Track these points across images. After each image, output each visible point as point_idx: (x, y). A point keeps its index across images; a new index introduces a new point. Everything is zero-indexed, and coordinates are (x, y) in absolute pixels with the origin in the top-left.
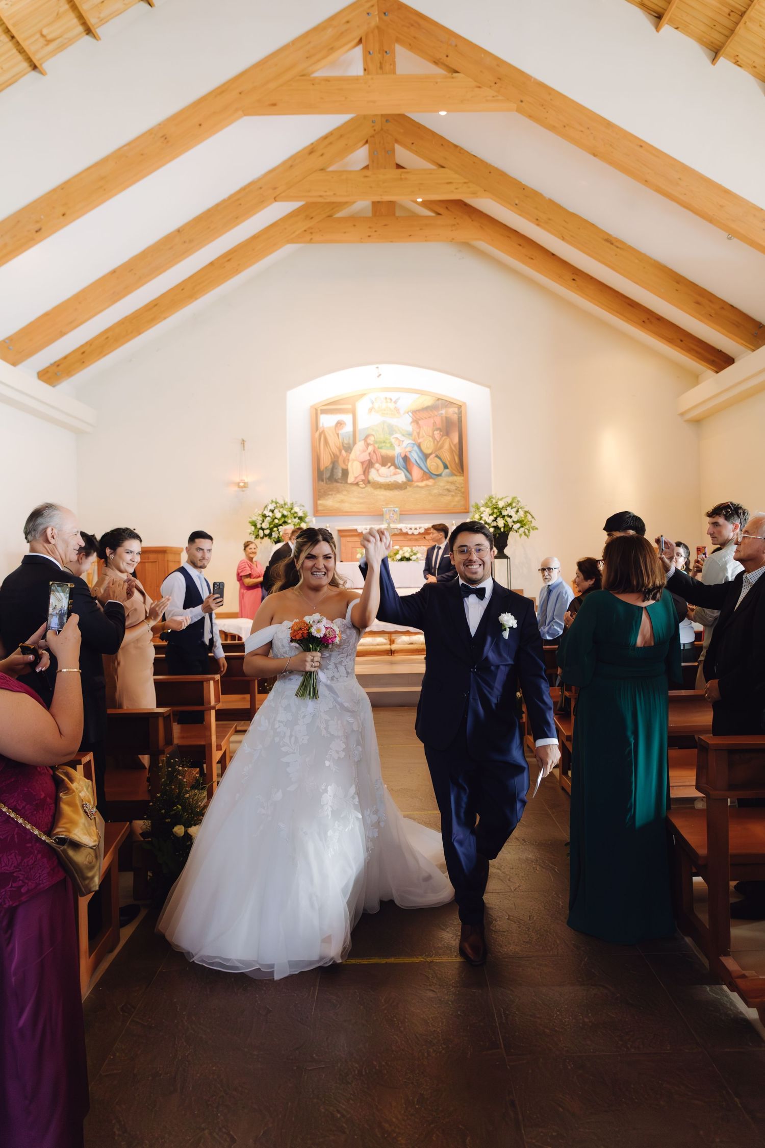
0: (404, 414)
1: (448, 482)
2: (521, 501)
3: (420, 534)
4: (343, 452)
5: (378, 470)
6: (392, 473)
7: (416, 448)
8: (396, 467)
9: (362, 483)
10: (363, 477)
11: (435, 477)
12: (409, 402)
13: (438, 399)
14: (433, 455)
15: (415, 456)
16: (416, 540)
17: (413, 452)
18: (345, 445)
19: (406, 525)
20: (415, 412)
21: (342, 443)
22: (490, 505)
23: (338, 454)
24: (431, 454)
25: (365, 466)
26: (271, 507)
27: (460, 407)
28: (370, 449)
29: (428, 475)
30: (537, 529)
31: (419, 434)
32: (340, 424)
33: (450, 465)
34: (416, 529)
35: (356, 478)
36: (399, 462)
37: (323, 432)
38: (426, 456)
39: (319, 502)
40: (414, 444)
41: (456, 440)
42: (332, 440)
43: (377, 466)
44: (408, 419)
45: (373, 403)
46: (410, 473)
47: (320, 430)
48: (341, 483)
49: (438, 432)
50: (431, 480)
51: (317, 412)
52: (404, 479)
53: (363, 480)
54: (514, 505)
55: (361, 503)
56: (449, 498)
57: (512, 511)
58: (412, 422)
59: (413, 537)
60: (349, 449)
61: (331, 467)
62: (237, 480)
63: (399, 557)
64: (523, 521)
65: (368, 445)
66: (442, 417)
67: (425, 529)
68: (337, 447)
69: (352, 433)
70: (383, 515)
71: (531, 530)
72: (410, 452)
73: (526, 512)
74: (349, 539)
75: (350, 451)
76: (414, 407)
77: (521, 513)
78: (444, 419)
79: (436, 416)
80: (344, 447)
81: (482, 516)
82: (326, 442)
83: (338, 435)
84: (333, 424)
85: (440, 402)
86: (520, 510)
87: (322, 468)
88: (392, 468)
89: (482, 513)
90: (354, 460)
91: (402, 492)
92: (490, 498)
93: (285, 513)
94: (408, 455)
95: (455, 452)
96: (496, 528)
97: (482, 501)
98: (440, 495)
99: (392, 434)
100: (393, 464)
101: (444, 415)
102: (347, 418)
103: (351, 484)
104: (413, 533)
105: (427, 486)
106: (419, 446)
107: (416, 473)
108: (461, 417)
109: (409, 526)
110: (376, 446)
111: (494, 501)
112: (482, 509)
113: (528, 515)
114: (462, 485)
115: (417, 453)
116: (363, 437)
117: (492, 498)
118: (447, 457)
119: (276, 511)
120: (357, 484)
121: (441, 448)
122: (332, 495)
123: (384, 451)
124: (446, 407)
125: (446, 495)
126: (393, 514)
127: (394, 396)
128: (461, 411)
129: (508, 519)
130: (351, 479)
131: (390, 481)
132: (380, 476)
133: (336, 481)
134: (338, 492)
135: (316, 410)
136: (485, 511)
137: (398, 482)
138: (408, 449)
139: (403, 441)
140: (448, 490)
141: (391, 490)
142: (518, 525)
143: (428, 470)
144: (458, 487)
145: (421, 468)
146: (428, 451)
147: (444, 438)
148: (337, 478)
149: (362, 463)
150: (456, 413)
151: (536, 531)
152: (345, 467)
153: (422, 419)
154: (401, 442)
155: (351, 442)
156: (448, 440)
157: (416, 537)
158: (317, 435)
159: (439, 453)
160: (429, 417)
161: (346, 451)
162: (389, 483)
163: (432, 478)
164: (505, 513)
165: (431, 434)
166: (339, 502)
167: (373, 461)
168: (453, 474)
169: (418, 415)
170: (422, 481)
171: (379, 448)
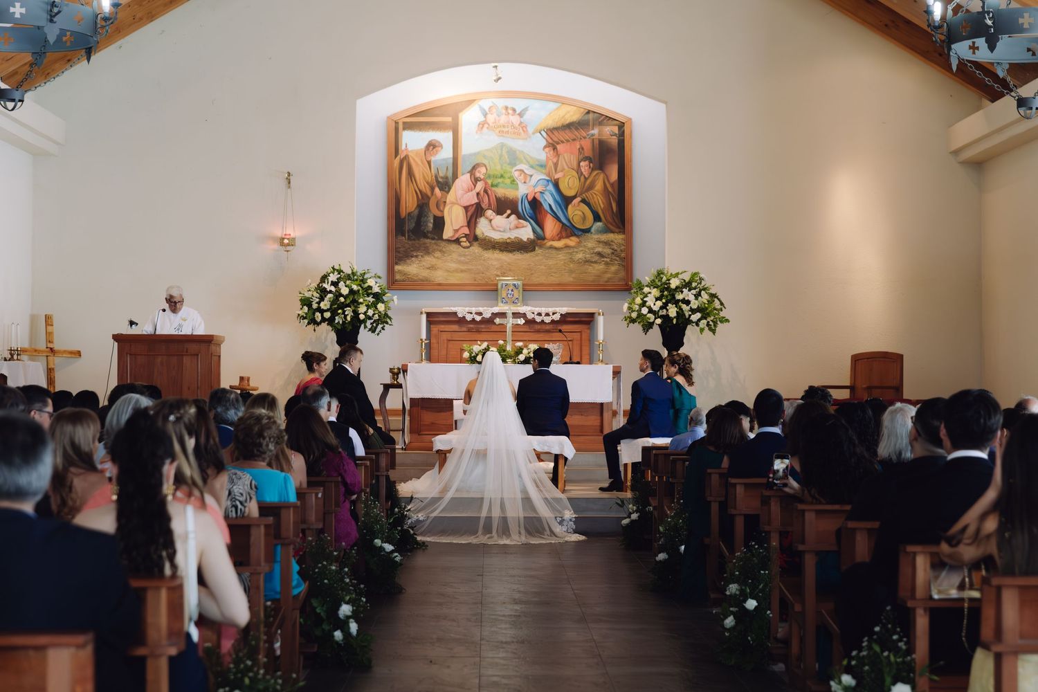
0: (534, 133)
1: (599, 242)
2: (706, 278)
3: (553, 321)
4: (437, 190)
5: (491, 221)
6: (512, 226)
7: (551, 187)
8: (519, 217)
9: (464, 239)
10: (466, 231)
11: (580, 233)
12: (543, 115)
13: (589, 112)
14: (579, 199)
15: (548, 200)
16: (548, 331)
17: (547, 193)
18: (440, 180)
19: (533, 309)
20: (551, 131)
21: (436, 177)
22: (659, 284)
23: (429, 194)
24: (575, 197)
25: (469, 214)
26: (333, 277)
27: (621, 126)
28: (480, 186)
29: (569, 230)
30: (727, 321)
31: (556, 165)
32: (432, 146)
33: (603, 213)
34: (547, 315)
35: (456, 231)
36: (525, 208)
37: (406, 157)
38: (566, 201)
39: (397, 268)
40: (548, 181)
41: (614, 176)
42: (419, 171)
43: (490, 213)
44: (540, 141)
45: (485, 115)
46: (542, 227)
47: (402, 155)
48: (433, 239)
49: (587, 162)
50: (573, 238)
51: (397, 127)
52: (532, 236)
53: (466, 236)
54: (694, 285)
55: (462, 271)
56: (601, 267)
57: (690, 293)
58: (545, 147)
59: (544, 327)
60: (445, 185)
61: (416, 212)
62: (279, 234)
63: (522, 357)
64: (707, 309)
65: (476, 180)
66: (593, 140)
67: (561, 315)
68: (428, 183)
69: (451, 161)
70: (497, 290)
71: (718, 322)
72: (541, 192)
73: (713, 296)
74: (442, 327)
75: (447, 190)
76: (551, 123)
77: (705, 297)
78: (596, 142)
79: (585, 138)
80: (438, 182)
81: (645, 299)
82: (411, 174)
83: (429, 163)
84: (423, 145)
85: (591, 116)
86: (703, 292)
87: (403, 214)
88: (513, 217)
89: (646, 296)
90: (453, 203)
91: (527, 256)
92: (660, 274)
93: (355, 287)
94: (538, 197)
95: (613, 196)
96: (666, 318)
97: (647, 278)
98: (587, 261)
99: (515, 165)
100: (515, 211)
101: (596, 136)
102: (445, 138)
103: (448, 241)
104: (543, 321)
105: (567, 247)
106: (556, 185)
107: (550, 226)
108: (623, 140)
109: (537, 310)
110: (489, 182)
111: (664, 279)
112: (646, 290)
113: (716, 299)
114: (623, 247)
115: (552, 195)
116: (470, 168)
117: (663, 273)
118: (599, 200)
119: (341, 284)
120: (457, 241)
121: (591, 187)
122: (416, 256)
123: (501, 191)
124: (601, 124)
125: (595, 262)
126: (512, 290)
127: (519, 104)
128: (624, 131)
129: (684, 307)
130: (448, 233)
131: (509, 238)
132: (494, 229)
133: (426, 236)
134: (427, 252)
135: (397, 123)
136: (650, 293)
137: (521, 240)
138: (539, 189)
139: (531, 176)
140: (599, 254)
141: (511, 251)
142: (698, 315)
143: (569, 220)
144: (616, 250)
145: (558, 219)
146: (569, 193)
147: (595, 172)
148: (425, 231)
149: (466, 208)
150: (615, 135)
151: (726, 324)
152: (438, 214)
153: (563, 142)
154: (529, 178)
155: (450, 174)
156: (602, 176)
157: (548, 327)
158: (396, 162)
159: (588, 195)
160: (574, 140)
161: (441, 189)
162: (508, 241)
163: (575, 235)
164: (679, 297)
165: (575, 167)
166: (429, 268)
167: (483, 206)
168: (607, 230)
169: (556, 135)
170: (559, 239)
171: (492, 186)
